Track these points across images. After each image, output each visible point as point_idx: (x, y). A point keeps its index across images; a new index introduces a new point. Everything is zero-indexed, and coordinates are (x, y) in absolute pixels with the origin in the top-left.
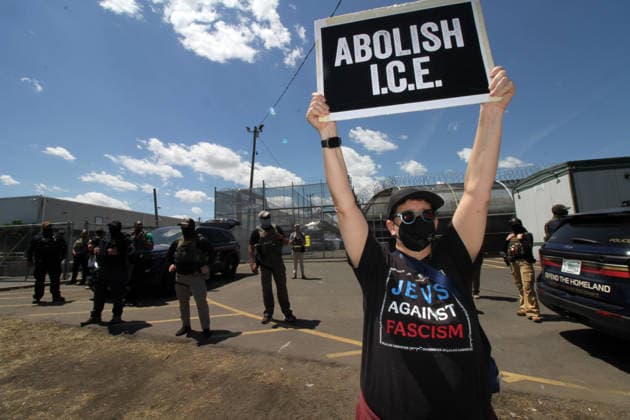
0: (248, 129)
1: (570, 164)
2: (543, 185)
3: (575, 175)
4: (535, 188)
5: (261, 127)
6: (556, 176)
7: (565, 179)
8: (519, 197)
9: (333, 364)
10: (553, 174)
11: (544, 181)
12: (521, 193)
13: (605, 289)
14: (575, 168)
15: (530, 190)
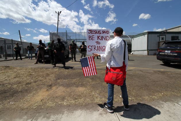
0: (56, 12)
1: (148, 32)
2: (140, 37)
3: (149, 35)
4: (138, 37)
5: (61, 12)
6: (144, 35)
7: (146, 36)
8: (133, 39)
9: (130, 70)
10: (144, 34)
11: (141, 36)
12: (134, 39)
13: (176, 54)
14: (149, 33)
15: (137, 38)
